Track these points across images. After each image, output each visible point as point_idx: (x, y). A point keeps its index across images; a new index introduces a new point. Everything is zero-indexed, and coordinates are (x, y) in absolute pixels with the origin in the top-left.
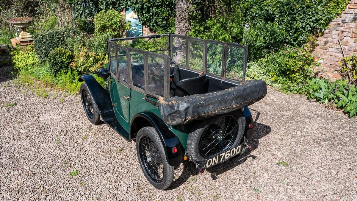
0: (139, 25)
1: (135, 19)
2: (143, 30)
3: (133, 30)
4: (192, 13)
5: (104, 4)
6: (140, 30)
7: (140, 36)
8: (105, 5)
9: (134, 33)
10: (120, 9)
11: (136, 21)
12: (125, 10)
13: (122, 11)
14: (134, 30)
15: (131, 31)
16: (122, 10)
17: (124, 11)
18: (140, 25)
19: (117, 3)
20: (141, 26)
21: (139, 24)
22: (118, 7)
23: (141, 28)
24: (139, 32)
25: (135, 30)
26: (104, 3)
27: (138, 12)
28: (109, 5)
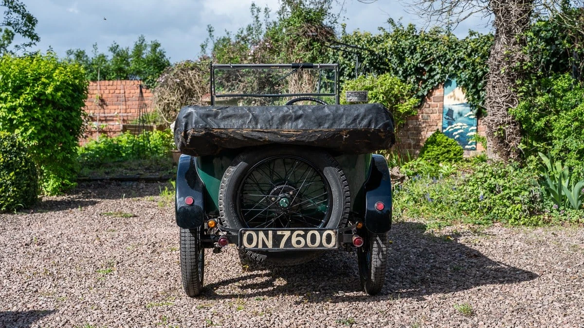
0: (470, 117)
1: (463, 104)
2: (477, 129)
3: (456, 130)
4: (521, 64)
5: (400, 72)
6: (472, 131)
7: (471, 144)
8: (402, 74)
9: (457, 136)
10: (432, 83)
11: (464, 108)
12: (444, 86)
13: (437, 87)
14: (459, 129)
15: (453, 132)
16: (438, 85)
17: (441, 87)
18: (472, 117)
19: (424, 70)
20: (475, 121)
21: (470, 115)
22: (428, 79)
23: (474, 125)
24: (469, 134)
25: (461, 129)
26: (400, 70)
27: (466, 86)
28: (410, 75)
